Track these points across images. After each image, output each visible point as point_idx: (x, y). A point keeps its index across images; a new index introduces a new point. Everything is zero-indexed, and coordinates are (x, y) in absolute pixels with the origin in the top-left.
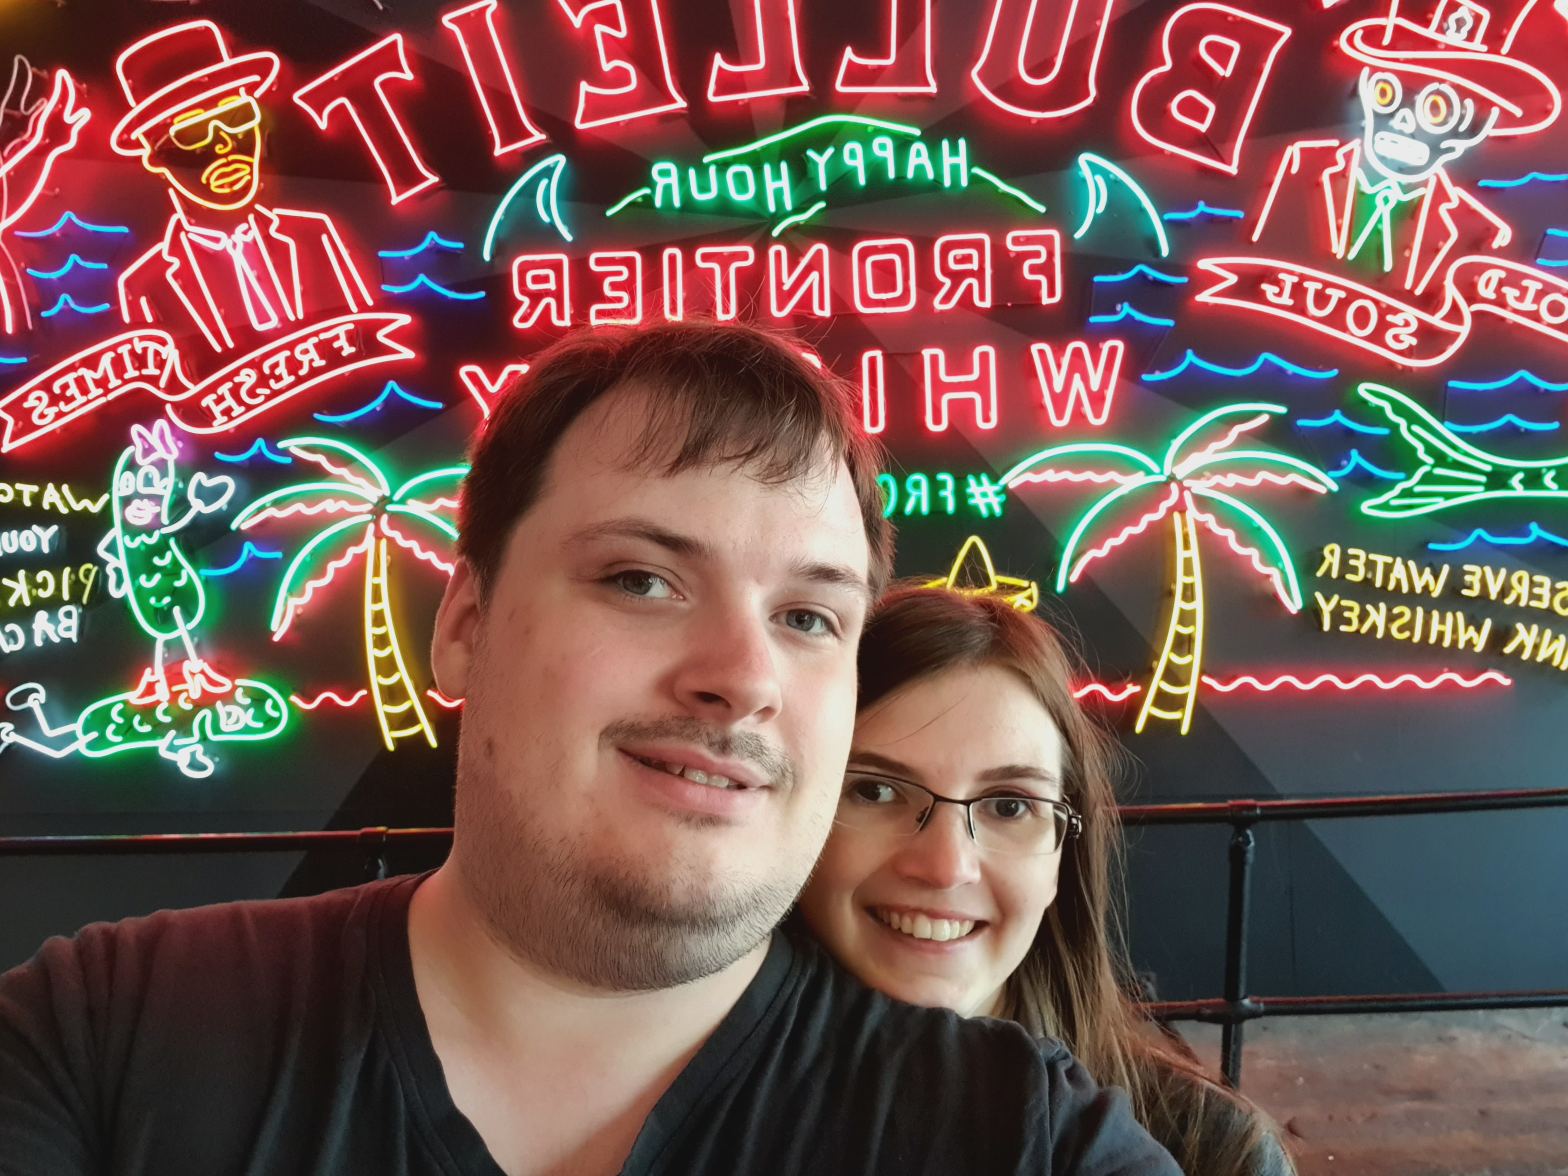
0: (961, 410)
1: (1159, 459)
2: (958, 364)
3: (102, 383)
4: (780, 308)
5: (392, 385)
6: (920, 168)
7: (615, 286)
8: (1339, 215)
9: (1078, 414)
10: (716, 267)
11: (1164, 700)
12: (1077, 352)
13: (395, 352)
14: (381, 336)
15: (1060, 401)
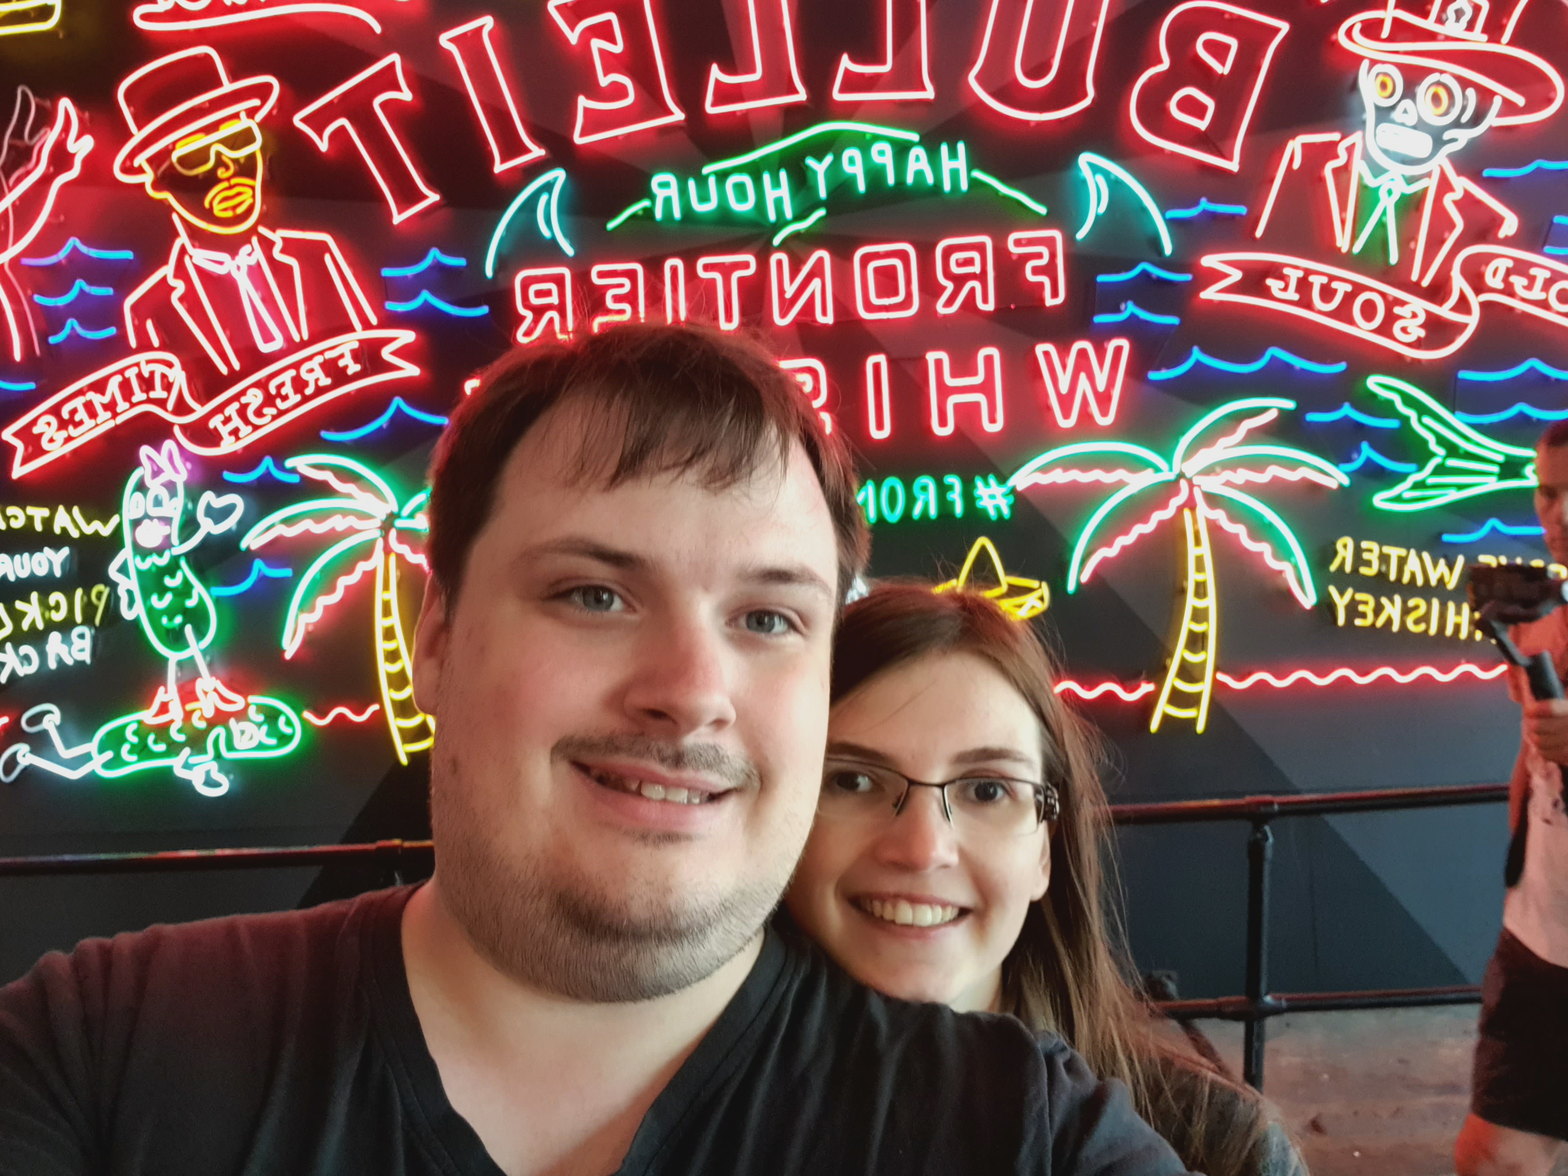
0: (967, 413)
1: (1168, 456)
2: (964, 367)
3: (111, 406)
4: (783, 315)
5: (398, 402)
6: (919, 174)
7: (617, 299)
8: (1343, 208)
9: (1085, 415)
10: (717, 276)
11: (1178, 698)
12: (1082, 353)
13: (398, 368)
14: (386, 353)
15: (1066, 402)
